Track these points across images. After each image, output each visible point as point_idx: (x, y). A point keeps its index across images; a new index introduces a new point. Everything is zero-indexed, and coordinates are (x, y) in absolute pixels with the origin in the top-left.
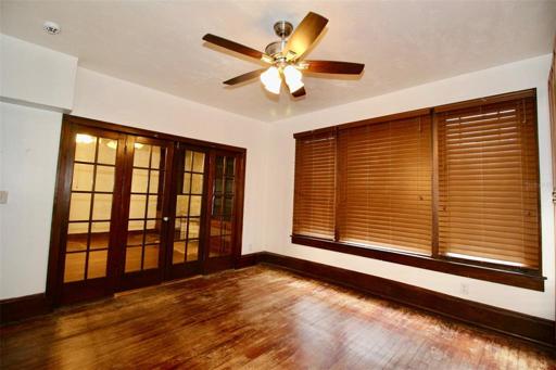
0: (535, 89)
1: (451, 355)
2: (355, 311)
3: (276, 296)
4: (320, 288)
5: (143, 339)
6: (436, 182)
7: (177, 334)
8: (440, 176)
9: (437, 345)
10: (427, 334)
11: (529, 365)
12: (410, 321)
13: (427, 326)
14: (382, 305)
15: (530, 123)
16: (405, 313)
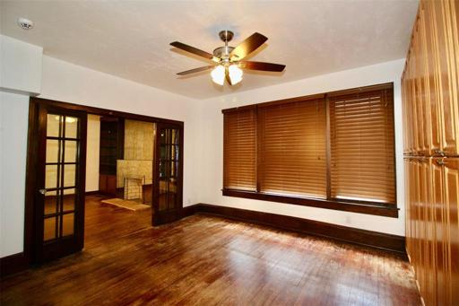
0: (392, 83)
1: (343, 265)
2: (276, 242)
3: (216, 238)
4: (247, 228)
5: (121, 280)
6: (329, 146)
7: (147, 273)
8: (332, 142)
9: (334, 259)
10: (327, 253)
11: (391, 266)
12: (314, 245)
13: (325, 247)
14: (294, 236)
15: (390, 106)
16: (310, 240)
